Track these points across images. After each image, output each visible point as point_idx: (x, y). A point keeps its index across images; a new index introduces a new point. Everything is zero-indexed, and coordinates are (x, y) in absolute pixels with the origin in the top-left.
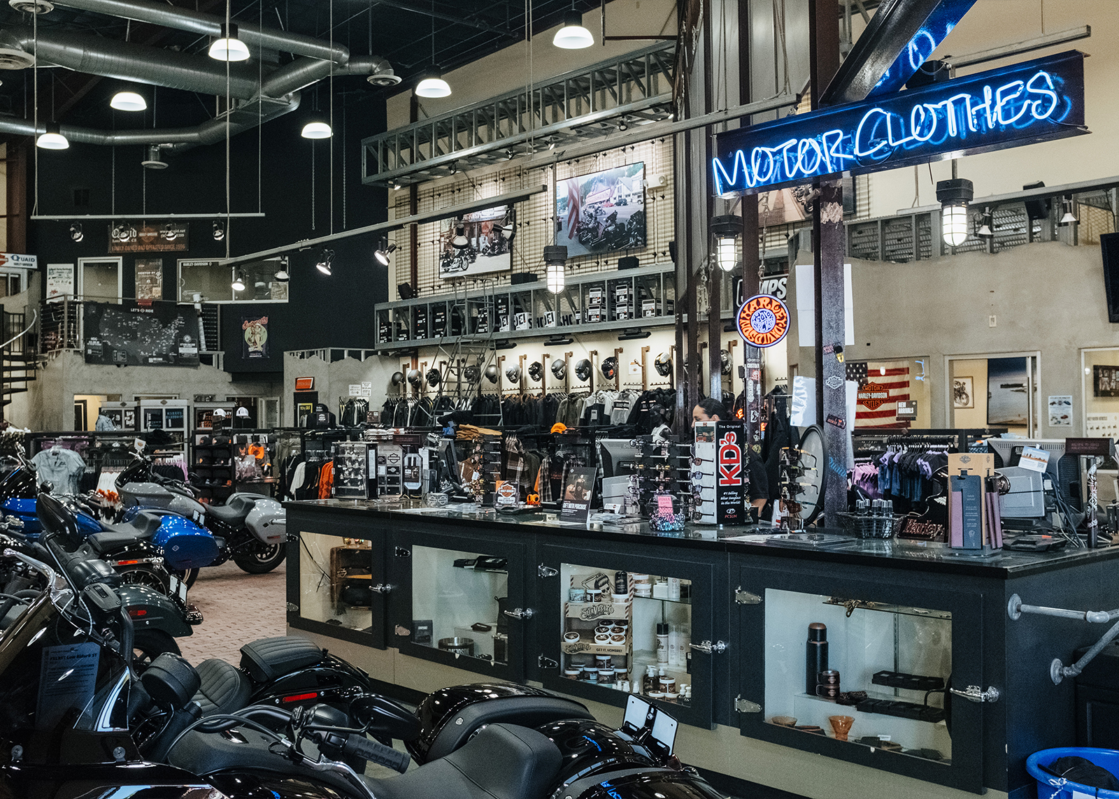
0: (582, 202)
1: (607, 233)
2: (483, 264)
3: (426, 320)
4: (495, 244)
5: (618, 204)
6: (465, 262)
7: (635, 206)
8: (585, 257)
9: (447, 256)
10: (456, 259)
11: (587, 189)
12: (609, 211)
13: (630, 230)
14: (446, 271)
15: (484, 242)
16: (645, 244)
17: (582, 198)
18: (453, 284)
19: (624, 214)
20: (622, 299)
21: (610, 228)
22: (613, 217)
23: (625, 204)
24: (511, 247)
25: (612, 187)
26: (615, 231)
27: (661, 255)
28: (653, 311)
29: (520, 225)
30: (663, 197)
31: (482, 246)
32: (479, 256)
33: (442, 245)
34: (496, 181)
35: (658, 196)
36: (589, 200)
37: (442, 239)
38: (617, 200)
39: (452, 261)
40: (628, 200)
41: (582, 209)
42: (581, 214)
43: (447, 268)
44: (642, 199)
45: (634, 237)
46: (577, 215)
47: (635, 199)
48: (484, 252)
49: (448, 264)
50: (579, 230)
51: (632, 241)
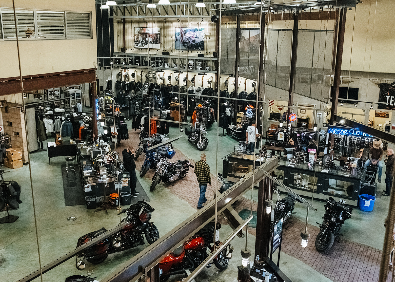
0: (184, 35)
1: (192, 45)
2: (150, 46)
3: (133, 60)
4: (154, 41)
5: (196, 38)
6: (144, 44)
7: (201, 39)
8: (185, 50)
9: (137, 41)
10: (140, 43)
11: (186, 32)
12: (193, 39)
13: (199, 45)
14: (137, 46)
15: (150, 40)
16: (204, 49)
17: (184, 34)
18: (139, 50)
19: (198, 41)
20: (199, 65)
21: (193, 44)
22: (194, 41)
23: (198, 38)
24: (160, 43)
25: (194, 33)
26: (195, 44)
27: (208, 53)
28: (209, 69)
29: (163, 37)
30: (209, 38)
31: (150, 41)
32: (149, 43)
33: (135, 38)
34: (155, 23)
35: (208, 38)
36: (186, 35)
37: (135, 36)
38: (196, 37)
39: (139, 43)
40: (199, 37)
41: (184, 37)
42: (184, 38)
43: (137, 45)
44: (203, 38)
45: (201, 47)
46: (183, 38)
47: (201, 37)
48: (151, 42)
49: (138, 44)
50: (183, 42)
51: (200, 48)
